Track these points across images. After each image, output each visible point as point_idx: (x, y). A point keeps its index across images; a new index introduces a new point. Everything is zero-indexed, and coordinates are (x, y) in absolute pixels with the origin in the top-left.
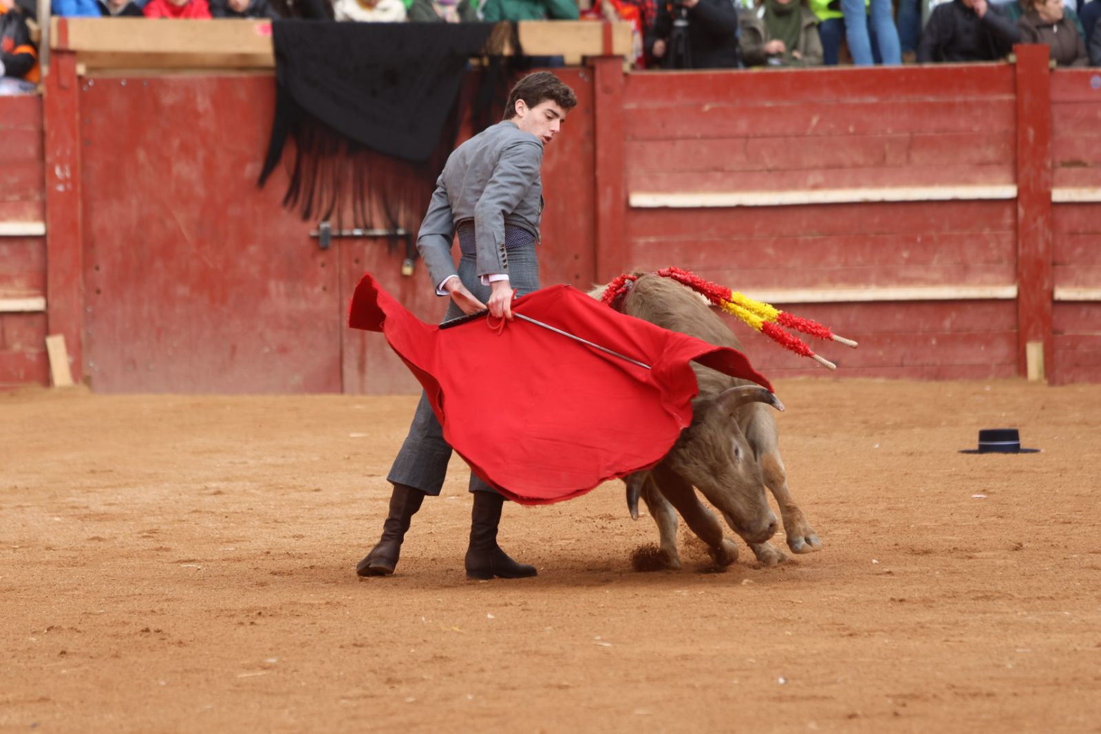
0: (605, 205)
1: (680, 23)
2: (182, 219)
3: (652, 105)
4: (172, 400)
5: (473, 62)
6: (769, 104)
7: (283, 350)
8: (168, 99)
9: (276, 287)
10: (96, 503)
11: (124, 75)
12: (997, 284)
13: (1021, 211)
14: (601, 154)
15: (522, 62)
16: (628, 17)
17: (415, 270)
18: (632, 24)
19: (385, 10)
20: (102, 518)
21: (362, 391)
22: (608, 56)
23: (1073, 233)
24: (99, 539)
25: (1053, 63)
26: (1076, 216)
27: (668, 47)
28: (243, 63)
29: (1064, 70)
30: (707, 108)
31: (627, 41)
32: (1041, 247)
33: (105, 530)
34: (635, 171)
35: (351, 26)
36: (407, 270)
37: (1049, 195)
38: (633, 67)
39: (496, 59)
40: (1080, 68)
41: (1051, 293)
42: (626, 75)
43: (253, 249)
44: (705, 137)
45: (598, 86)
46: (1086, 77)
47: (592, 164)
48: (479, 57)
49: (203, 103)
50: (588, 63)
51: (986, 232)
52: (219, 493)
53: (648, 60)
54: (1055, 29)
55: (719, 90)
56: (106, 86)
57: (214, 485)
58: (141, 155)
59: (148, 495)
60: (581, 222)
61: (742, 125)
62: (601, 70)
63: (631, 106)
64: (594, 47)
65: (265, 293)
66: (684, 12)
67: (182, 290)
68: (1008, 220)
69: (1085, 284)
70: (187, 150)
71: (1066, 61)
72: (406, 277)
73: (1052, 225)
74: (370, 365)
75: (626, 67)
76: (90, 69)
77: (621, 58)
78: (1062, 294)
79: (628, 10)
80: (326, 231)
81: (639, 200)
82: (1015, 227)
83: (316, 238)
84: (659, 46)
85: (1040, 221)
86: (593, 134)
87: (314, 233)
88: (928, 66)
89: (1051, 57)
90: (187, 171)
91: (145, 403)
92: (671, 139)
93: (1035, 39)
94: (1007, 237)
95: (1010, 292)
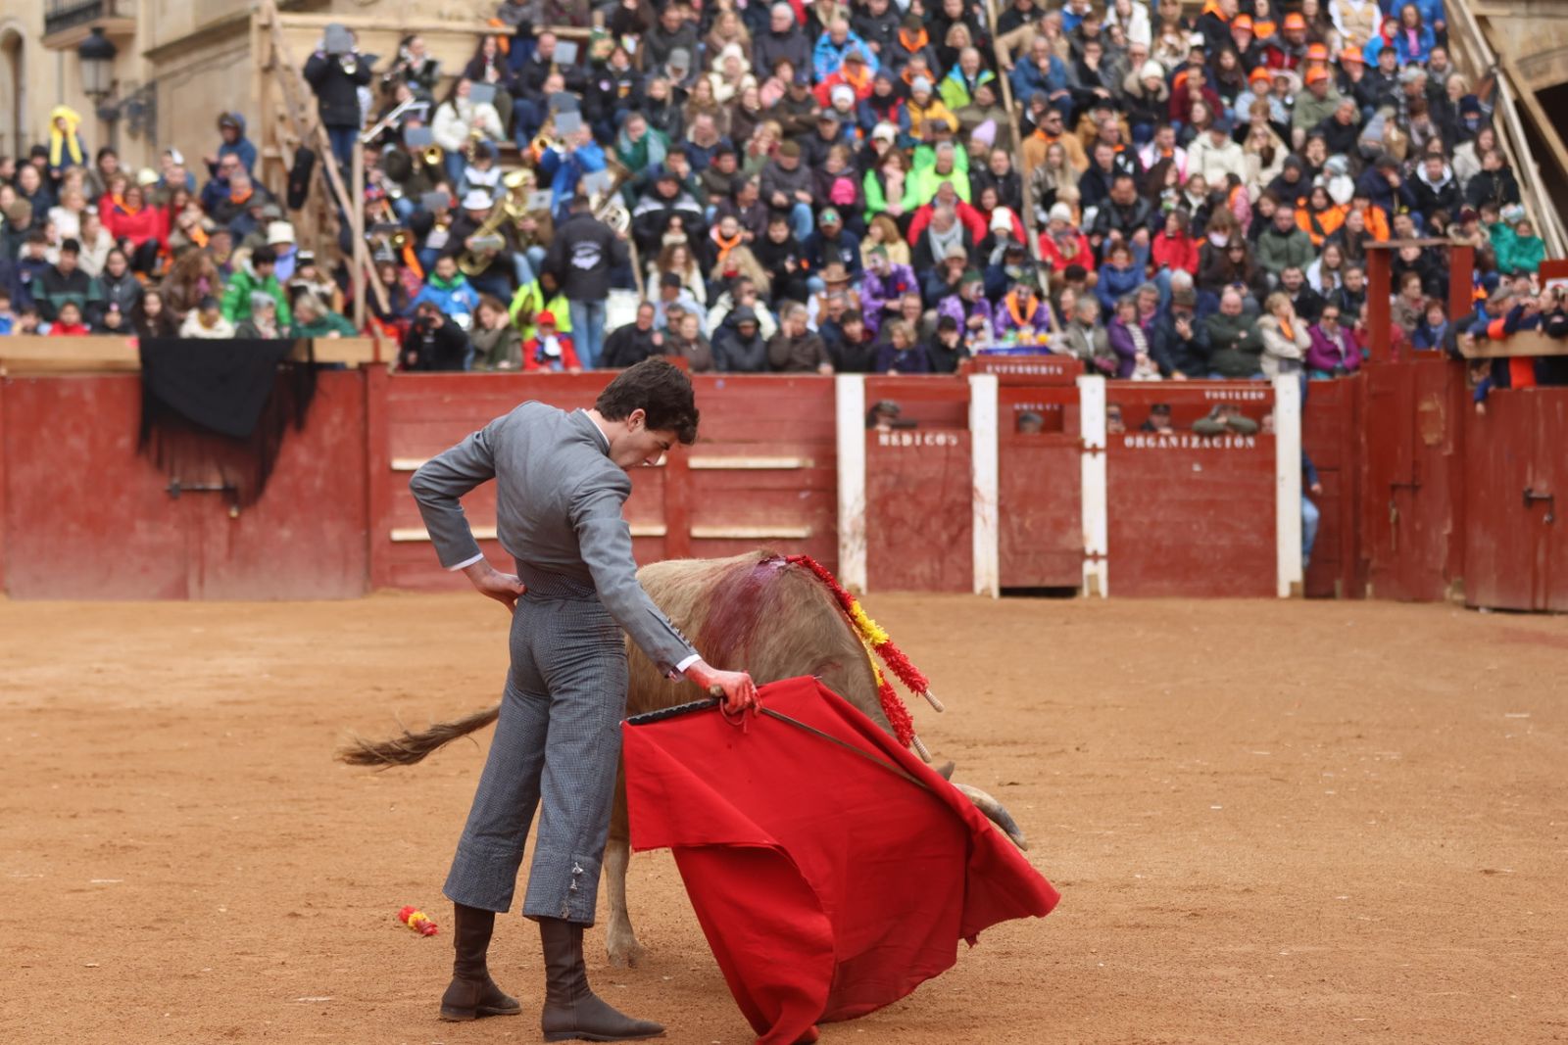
0: (375, 468)
1: (428, 340)
2: (74, 478)
3: (408, 397)
4: (65, 605)
5: (281, 367)
6: (490, 397)
7: (145, 570)
8: (64, 392)
9: (141, 525)
10: (13, 678)
11: (34, 375)
12: (651, 524)
13: (668, 474)
14: (372, 431)
15: (315, 368)
16: (392, 335)
17: (240, 513)
18: (393, 341)
19: (220, 330)
20: (17, 688)
21: (202, 598)
22: (377, 363)
23: (704, 490)
24: (14, 703)
25: (690, 371)
26: (705, 478)
27: (419, 359)
28: (114, 368)
29: (698, 375)
30: (447, 399)
31: (390, 350)
32: (682, 499)
33: (19, 697)
34: (396, 443)
35: (195, 342)
36: (234, 513)
37: (685, 463)
38: (397, 370)
39: (298, 365)
40: (710, 374)
41: (688, 531)
42: (390, 377)
43: (124, 499)
44: (446, 421)
45: (370, 383)
46: (712, 381)
47: (365, 439)
48: (285, 362)
49: (89, 395)
50: (363, 368)
51: (644, 489)
52: (99, 671)
53: (404, 366)
54: (694, 347)
55: (456, 387)
56: (21, 383)
57: (96, 666)
58: (45, 432)
59: (50, 672)
60: (358, 480)
61: (472, 412)
62: (373, 372)
63: (393, 397)
64: (367, 356)
65: (132, 529)
66: (431, 332)
67: (73, 527)
68: (658, 480)
69: (712, 524)
70: (77, 429)
71: (701, 368)
72: (232, 520)
73: (690, 484)
74: (208, 581)
75: (390, 370)
76: (11, 371)
77: (386, 364)
78: (698, 532)
79: (392, 329)
80: (177, 485)
81: (399, 464)
82: (665, 485)
83: (169, 491)
84: (412, 357)
85: (682, 482)
86: (366, 418)
87: (167, 487)
88: (603, 371)
89: (691, 365)
90: (77, 443)
91: (47, 607)
92: (422, 421)
93: (679, 353)
94: (658, 492)
95: (660, 530)
